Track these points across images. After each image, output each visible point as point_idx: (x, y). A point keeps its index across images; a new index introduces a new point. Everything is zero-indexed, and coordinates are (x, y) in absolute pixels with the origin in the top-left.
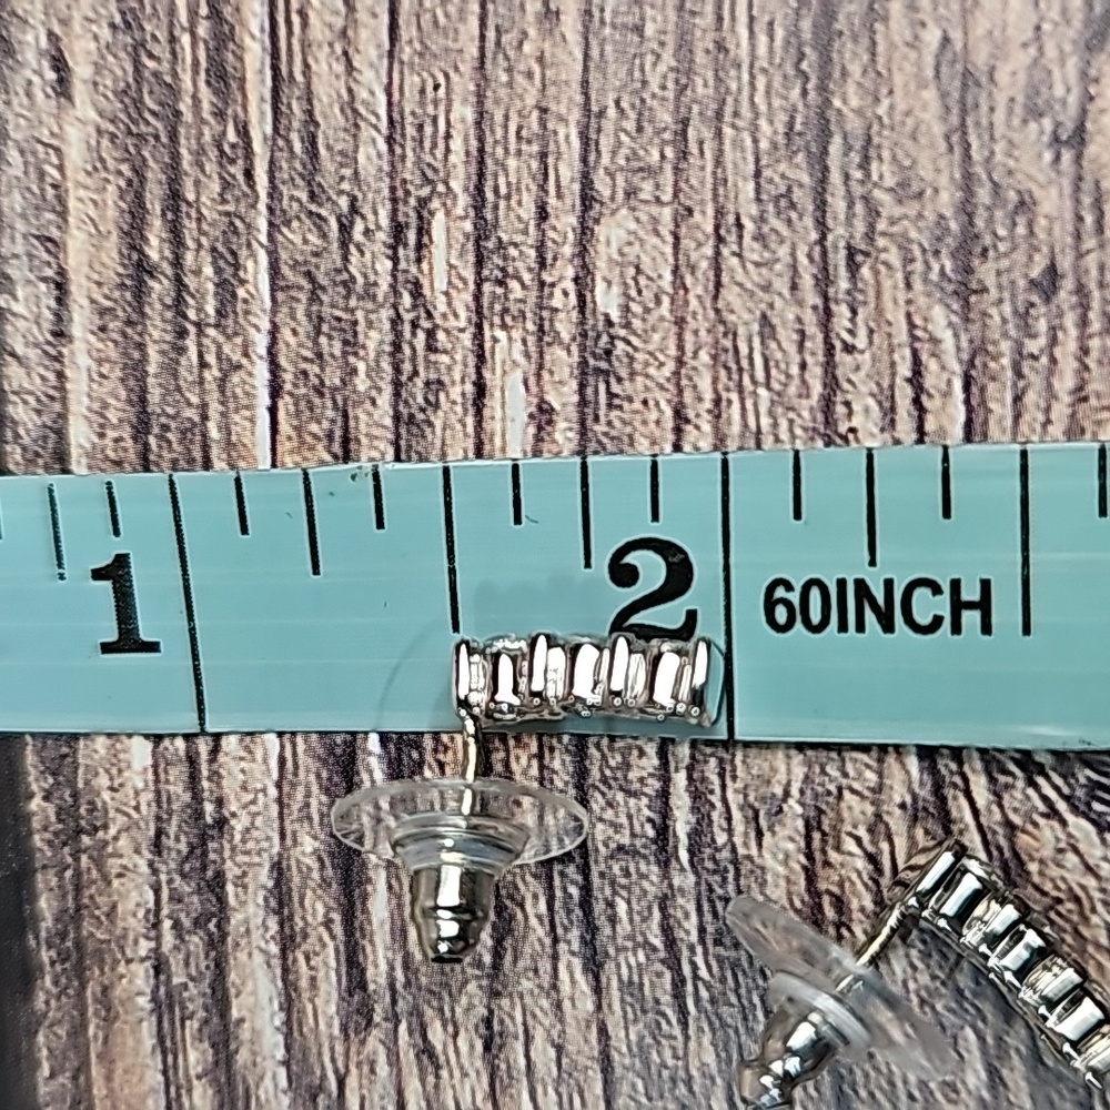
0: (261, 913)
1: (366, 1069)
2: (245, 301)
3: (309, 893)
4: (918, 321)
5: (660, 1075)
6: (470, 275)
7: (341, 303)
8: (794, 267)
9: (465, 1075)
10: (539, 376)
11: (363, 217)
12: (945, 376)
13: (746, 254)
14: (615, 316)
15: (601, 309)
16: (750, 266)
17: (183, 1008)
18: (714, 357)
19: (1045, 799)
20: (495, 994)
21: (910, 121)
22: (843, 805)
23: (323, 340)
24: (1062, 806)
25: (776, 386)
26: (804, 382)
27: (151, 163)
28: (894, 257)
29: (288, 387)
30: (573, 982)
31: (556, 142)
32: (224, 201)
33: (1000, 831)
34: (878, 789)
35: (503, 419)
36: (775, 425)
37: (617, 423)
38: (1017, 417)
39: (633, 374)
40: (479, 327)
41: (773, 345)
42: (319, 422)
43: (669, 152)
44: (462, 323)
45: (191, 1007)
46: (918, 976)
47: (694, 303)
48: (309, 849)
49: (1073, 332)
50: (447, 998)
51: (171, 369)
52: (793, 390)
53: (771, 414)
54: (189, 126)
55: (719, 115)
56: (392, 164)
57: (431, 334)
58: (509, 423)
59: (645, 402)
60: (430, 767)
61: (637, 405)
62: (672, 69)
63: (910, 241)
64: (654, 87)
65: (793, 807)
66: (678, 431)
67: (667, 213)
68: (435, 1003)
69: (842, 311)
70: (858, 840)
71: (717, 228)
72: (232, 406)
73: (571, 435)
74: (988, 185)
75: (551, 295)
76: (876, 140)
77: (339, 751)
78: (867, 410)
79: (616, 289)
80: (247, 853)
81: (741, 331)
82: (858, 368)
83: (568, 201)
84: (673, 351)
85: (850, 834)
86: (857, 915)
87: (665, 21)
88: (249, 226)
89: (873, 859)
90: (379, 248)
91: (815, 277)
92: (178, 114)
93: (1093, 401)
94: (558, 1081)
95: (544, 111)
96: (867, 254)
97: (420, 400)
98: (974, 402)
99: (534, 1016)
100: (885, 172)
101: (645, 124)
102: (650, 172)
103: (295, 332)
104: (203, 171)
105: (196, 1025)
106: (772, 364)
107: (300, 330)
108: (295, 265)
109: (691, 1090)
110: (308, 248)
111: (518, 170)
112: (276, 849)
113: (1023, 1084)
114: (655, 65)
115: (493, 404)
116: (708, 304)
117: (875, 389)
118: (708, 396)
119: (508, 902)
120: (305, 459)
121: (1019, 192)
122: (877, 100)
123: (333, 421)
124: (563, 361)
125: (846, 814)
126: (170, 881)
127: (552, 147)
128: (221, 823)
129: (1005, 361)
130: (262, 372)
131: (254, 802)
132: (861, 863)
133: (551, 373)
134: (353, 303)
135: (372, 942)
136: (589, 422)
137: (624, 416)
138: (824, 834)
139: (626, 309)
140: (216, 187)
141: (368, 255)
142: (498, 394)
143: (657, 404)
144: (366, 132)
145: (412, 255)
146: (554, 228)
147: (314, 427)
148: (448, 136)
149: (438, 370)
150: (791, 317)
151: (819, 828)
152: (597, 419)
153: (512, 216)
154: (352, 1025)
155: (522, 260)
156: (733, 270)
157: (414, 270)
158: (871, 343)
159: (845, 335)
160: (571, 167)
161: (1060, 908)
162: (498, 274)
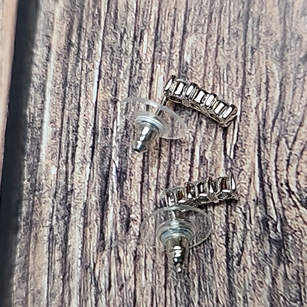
0: (79, 216)
1: (102, 262)
2: (95, 54)
3: (92, 212)
4: (268, 67)
6: (152, 50)
7: (119, 56)
8: (237, 52)
9: (128, 266)
10: (167, 77)
11: (127, 34)
12: (275, 83)
13: (225, 48)
14: (189, 62)
15: (185, 60)
16: (225, 51)
17: (56, 241)
18: (214, 74)
19: (294, 201)
20: (138, 244)
21: (270, 16)
23: (113, 65)
24: (298, 204)
25: (229, 83)
26: (237, 82)
27: (76, 18)
28: (263, 50)
29: (103, 76)
31: (178, 17)
32: (92, 28)
33: (281, 209)
34: (248, 195)
35: (157, 88)
36: (228, 93)
38: (294, 95)
40: (153, 63)
41: (230, 72)
42: (110, 86)
43: (207, 21)
44: (149, 62)
45: (58, 241)
46: (254, 249)
47: (210, 60)
48: (94, 200)
50: (125, 244)
51: (74, 70)
52: (234, 84)
53: (227, 90)
54: (86, 9)
55: (221, 12)
56: (136, 21)
57: (141, 65)
58: (158, 89)
60: (128, 180)
63: (268, 46)
64: (204, 4)
67: (205, 36)
68: (122, 245)
69: (249, 64)
70: (241, 209)
71: (217, 41)
72: (88, 81)
74: (290, 33)
75: (173, 56)
76: (261, 20)
77: (105, 174)
78: (253, 91)
79: (190, 55)
80: (78, 199)
81: (222, 68)
82: (252, 79)
83: (179, 32)
84: (203, 72)
85: (239, 207)
86: (239, 230)
88: (98, 35)
89: (244, 215)
90: (130, 42)
91: (242, 55)
92: (84, 6)
94: (153, 271)
95: (175, 9)
96: (256, 49)
97: (136, 82)
98: (282, 90)
99: (148, 251)
100: (263, 28)
101: (201, 14)
102: (201, 25)
103: (106, 62)
104: (88, 21)
105: (59, 246)
106: (229, 77)
107: (108, 62)
108: (108, 46)
109: (188, 276)
110: (112, 41)
111: (167, 24)
112: (85, 199)
113: (282, 284)
115: (155, 84)
116: (213, 60)
117: (256, 85)
118: (211, 84)
120: (105, 96)
121: (298, 35)
122: (262, 10)
123: (113, 86)
124: (174, 73)
126: (57, 206)
127: (177, 18)
128: (72, 191)
129: (291, 80)
130: (97, 72)
131: (81, 186)
132: (241, 216)
134: (122, 56)
135: (107, 227)
138: (232, 206)
139: (192, 60)
140: (91, 25)
141: (127, 44)
142: (156, 81)
144: (130, 13)
145: (138, 44)
146: (175, 39)
147: (108, 87)
148: (150, 14)
149: (141, 74)
150: (235, 65)
151: (230, 205)
153: (165, 35)
154: (99, 250)
155: (166, 47)
156: (221, 52)
157: (138, 48)
158: (256, 73)
159: (249, 70)
160: (181, 23)
161: (296, 233)
162: (159, 50)
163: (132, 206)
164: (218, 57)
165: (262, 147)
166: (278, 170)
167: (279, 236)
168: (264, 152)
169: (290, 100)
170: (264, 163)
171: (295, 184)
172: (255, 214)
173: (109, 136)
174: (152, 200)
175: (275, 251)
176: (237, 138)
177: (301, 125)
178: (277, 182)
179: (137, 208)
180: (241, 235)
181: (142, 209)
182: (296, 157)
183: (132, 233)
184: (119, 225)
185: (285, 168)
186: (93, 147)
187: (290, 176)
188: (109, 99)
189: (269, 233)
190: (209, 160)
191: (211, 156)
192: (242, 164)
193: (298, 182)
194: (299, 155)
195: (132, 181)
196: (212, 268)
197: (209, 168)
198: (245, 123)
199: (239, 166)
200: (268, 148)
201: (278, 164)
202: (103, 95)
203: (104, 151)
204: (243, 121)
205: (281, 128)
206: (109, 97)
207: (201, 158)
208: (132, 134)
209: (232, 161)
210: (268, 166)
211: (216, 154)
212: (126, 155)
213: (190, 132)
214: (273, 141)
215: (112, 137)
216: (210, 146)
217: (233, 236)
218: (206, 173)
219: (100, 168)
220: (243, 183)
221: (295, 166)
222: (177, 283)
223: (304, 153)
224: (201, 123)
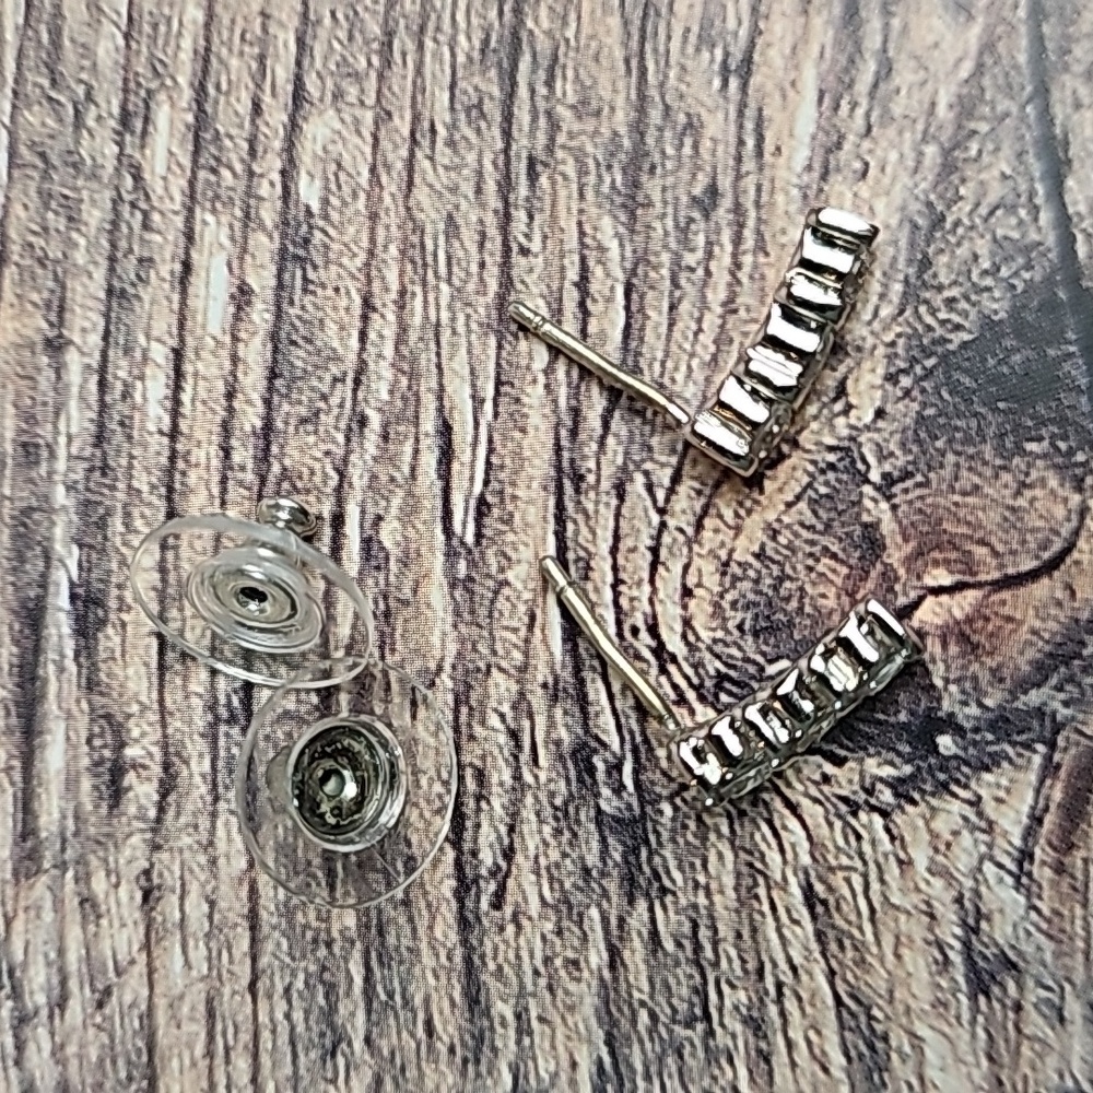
1: (32, 913)
4: (588, 229)
5: (304, 936)
6: (186, 162)
7: (70, 183)
8: (480, 173)
9: (123, 925)
10: (241, 259)
11: (97, 105)
12: (609, 282)
13: (438, 157)
14: (315, 207)
15: (303, 198)
16: (441, 170)
18: (403, 252)
19: (675, 687)
20: (156, 847)
21: (594, 44)
22: (491, 682)
23: (50, 215)
24: (691, 695)
25: (457, 283)
26: (482, 280)
28: (570, 169)
29: (15, 258)
30: (230, 840)
31: (276, 47)
33: (633, 716)
34: (523, 669)
35: (207, 298)
36: (453, 319)
37: (310, 308)
38: (672, 325)
39: (327, 262)
40: (191, 211)
41: (456, 244)
42: (39, 292)
43: (375, 60)
44: (177, 207)
46: (550, 852)
47: (387, 200)
49: (729, 248)
50: (112, 849)
52: (471, 287)
53: (450, 308)
55: (422, 29)
56: (128, 59)
57: (146, 214)
58: (211, 302)
59: (337, 290)
60: (114, 626)
61: (330, 292)
63: (586, 155)
65: (445, 680)
66: (365, 318)
67: (369, 116)
68: (101, 854)
69: (520, 216)
70: (502, 716)
71: (413, 133)
73: (267, 316)
74: (661, 106)
75: (259, 185)
76: (562, 59)
77: (31, 605)
79: (318, 183)
81: (429, 229)
82: (531, 270)
83: (281, 100)
84: (365, 244)
85: (495, 710)
86: (495, 789)
89: (514, 735)
90: (109, 134)
91: (499, 184)
93: (742, 313)
94: (209, 936)
95: (264, 15)
96: (546, 165)
97: (133, 276)
98: (634, 308)
99: (191, 871)
100: (567, 89)
101: (357, 35)
102: (356, 77)
103: (26, 207)
106: (454, 261)
107: (30, 205)
108: (32, 145)
109: (331, 953)
110: (46, 131)
111: (239, 70)
113: (642, 967)
115: (197, 283)
116: (400, 203)
117: (546, 291)
118: (395, 286)
119: (175, 759)
120: (25, 326)
121: (688, 115)
122: (565, 23)
123: (52, 292)
124: (264, 246)
125: (492, 691)
127: (271, 49)
129: (665, 272)
132: (502, 738)
133: (253, 256)
134: (80, 183)
135: (47, 791)
136: (285, 306)
137: (318, 301)
138: (471, 708)
139: (325, 202)
141: (98, 140)
142: (203, 274)
143: (348, 293)
144: (108, 27)
145: (137, 141)
146: (267, 124)
147: (35, 297)
148: (180, 34)
149: (151, 249)
150: (474, 219)
151: (467, 703)
152: (292, 303)
153: (230, 111)
154: (23, 871)
155: (236, 152)
156: (424, 172)
157: (137, 155)
158: (544, 248)
159: (522, 239)
160: (287, 69)
161: (686, 795)
162: (213, 163)
163: (129, 716)
164: (415, 191)
165: (570, 506)
166: (623, 582)
167: (629, 807)
168: (575, 522)
169: (661, 345)
170: (578, 559)
171: (678, 627)
172: (548, 733)
173: (43, 469)
174: (200, 696)
175: (617, 857)
176: (487, 473)
178: (619, 623)
179: (150, 724)
180: (503, 806)
181: (164, 725)
182: (681, 538)
183: (132, 810)
184: (86, 784)
185: (646, 575)
187: (661, 601)
188: (38, 338)
189: (597, 795)
190: (394, 552)
191: (399, 538)
192: (504, 562)
193: (687, 623)
194: (690, 531)
195: (129, 628)
196: (411, 920)
197: (392, 579)
198: (511, 425)
199: (494, 569)
200: (590, 507)
201: (621, 561)
202: (18, 325)
203: (25, 525)
204: (504, 416)
205: (631, 441)
206: (39, 330)
207: (368, 543)
208: (124, 462)
209: (470, 552)
210: (588, 568)
211: (417, 531)
212: (105, 538)
213: (327, 453)
214: (605, 485)
215: (51, 473)
216: (396, 502)
217: (479, 810)
218: (386, 598)
219: (13, 584)
220: (507, 628)
221: (677, 569)
222: (294, 974)
223: (708, 522)
224: (363, 421)
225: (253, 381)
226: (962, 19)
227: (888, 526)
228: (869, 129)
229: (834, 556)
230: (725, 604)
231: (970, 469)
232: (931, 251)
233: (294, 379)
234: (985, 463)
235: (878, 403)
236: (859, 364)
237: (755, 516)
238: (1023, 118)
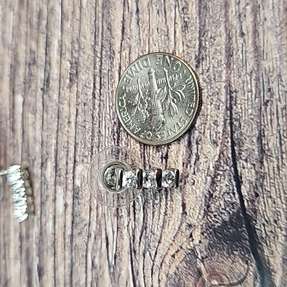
4: (135, 193)
6: (54, 174)
10: (66, 196)
11: (37, 161)
12: (140, 206)
14: (80, 186)
15: (77, 184)
21: (134, 150)
25: (109, 204)
26: (114, 204)
35: (60, 204)
36: (108, 212)
37: (79, 208)
38: (153, 217)
40: (56, 185)
41: (108, 195)
43: (90, 153)
44: (53, 184)
49: (165, 200)
52: (111, 205)
53: (107, 210)
54: (8, 139)
55: (99, 146)
56: (42, 150)
59: (84, 204)
60: (46, 275)
61: (83, 205)
62: (91, 136)
64: (88, 139)
66: (90, 211)
73: (71, 209)
74: (148, 165)
75: (68, 180)
76: (128, 154)
78: (125, 212)
79: (80, 180)
81: (102, 192)
82: (124, 202)
83: (72, 161)
84: (89, 194)
87: (90, 125)
90: (39, 167)
93: (168, 215)
95: (68, 142)
97: (45, 199)
98: (145, 212)
101: (86, 147)
102: (86, 157)
106: (108, 199)
111: (63, 154)
114: (88, 134)
116: (97, 186)
117: (126, 207)
118: (96, 205)
122: (128, 145)
124: (70, 194)
127: (69, 150)
128: (10, 279)
129: (151, 204)
133: (68, 196)
136: (74, 207)
137: (81, 207)
139: (81, 184)
141: (37, 168)
142: (59, 199)
143: (87, 205)
144: (38, 143)
145: (45, 169)
146: (69, 166)
148: (51, 146)
149: (48, 193)
152: (76, 207)
153: (62, 163)
155: (63, 172)
157: (45, 172)
158: (126, 197)
160: (73, 154)
162: (59, 175)
165: (133, 257)
166: (146, 276)
168: (135, 261)
169: (151, 222)
170: (136, 270)
176: (116, 248)
177: (159, 242)
178: (145, 285)
182: (157, 267)
185: (150, 275)
186: (21, 247)
187: (154, 282)
190: (98, 264)
191: (99, 261)
192: (120, 269)
194: (159, 266)
197: (98, 270)
198: (120, 237)
199: (118, 271)
200: (138, 258)
201: (145, 271)
204: (119, 235)
205: (146, 244)
207: (93, 262)
208: (46, 239)
209: (113, 266)
210: (138, 272)
211: (103, 260)
212: (43, 255)
213: (84, 241)
214: (141, 253)
215: (32, 240)
216: (98, 253)
218: (97, 274)
220: (122, 284)
221: (157, 275)
223: (163, 264)
224: (91, 235)
225: (69, 224)
226: (215, 145)
227: (203, 269)
228: (194, 172)
229: (191, 275)
230: (168, 284)
231: (221, 257)
232: (210, 203)
233: (77, 224)
234: (224, 255)
235: (199, 239)
236: (195, 229)
237: (173, 264)
238: (230, 171)
